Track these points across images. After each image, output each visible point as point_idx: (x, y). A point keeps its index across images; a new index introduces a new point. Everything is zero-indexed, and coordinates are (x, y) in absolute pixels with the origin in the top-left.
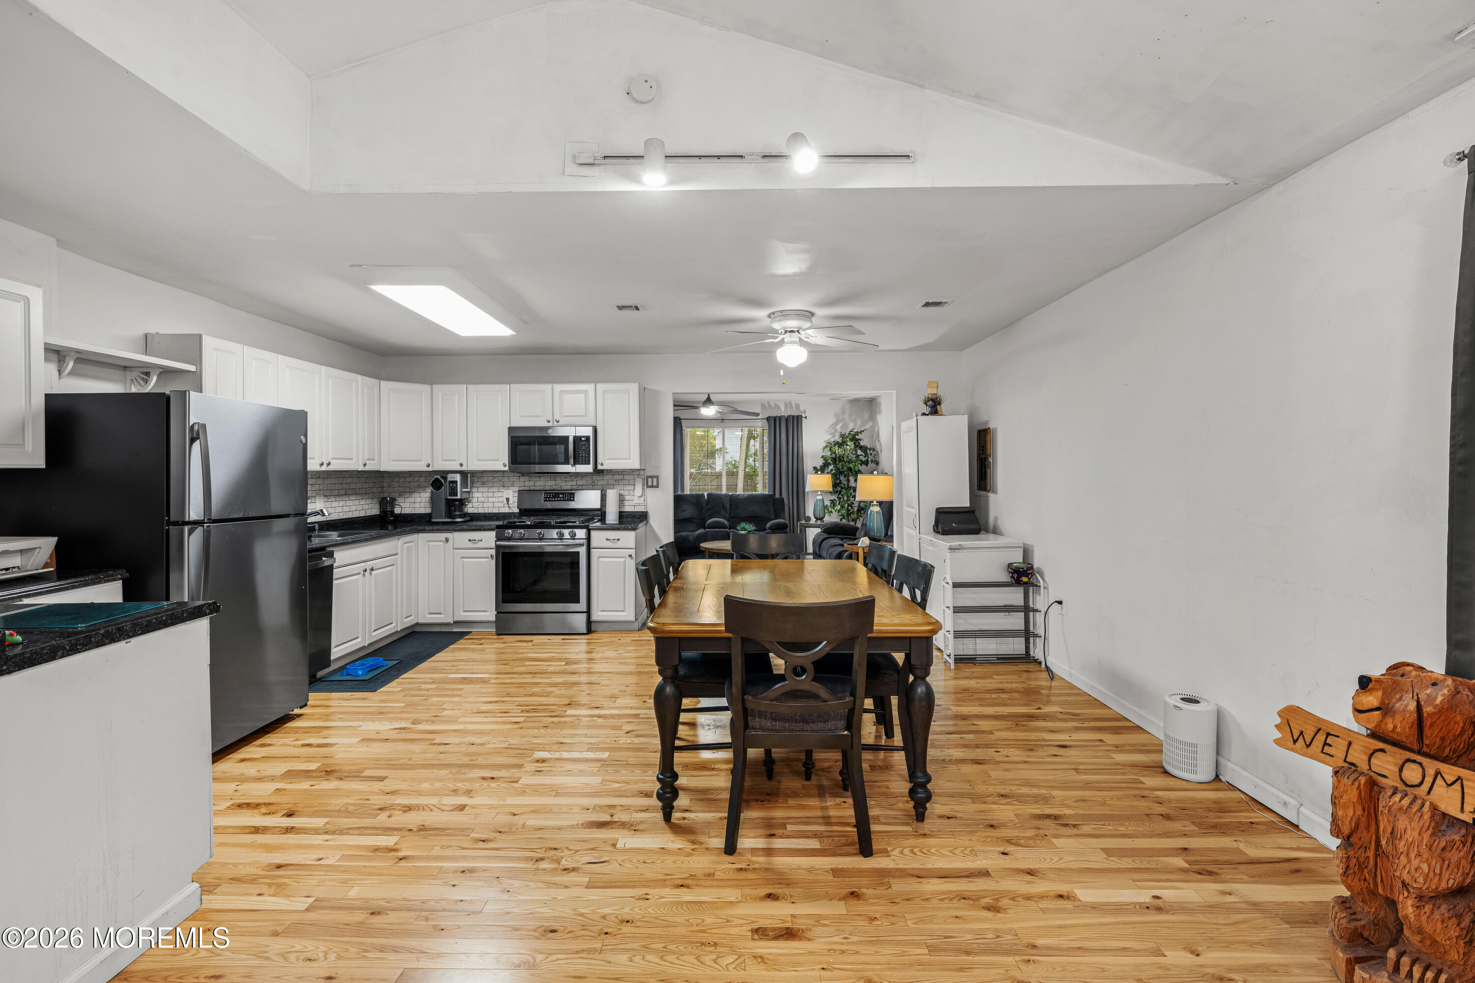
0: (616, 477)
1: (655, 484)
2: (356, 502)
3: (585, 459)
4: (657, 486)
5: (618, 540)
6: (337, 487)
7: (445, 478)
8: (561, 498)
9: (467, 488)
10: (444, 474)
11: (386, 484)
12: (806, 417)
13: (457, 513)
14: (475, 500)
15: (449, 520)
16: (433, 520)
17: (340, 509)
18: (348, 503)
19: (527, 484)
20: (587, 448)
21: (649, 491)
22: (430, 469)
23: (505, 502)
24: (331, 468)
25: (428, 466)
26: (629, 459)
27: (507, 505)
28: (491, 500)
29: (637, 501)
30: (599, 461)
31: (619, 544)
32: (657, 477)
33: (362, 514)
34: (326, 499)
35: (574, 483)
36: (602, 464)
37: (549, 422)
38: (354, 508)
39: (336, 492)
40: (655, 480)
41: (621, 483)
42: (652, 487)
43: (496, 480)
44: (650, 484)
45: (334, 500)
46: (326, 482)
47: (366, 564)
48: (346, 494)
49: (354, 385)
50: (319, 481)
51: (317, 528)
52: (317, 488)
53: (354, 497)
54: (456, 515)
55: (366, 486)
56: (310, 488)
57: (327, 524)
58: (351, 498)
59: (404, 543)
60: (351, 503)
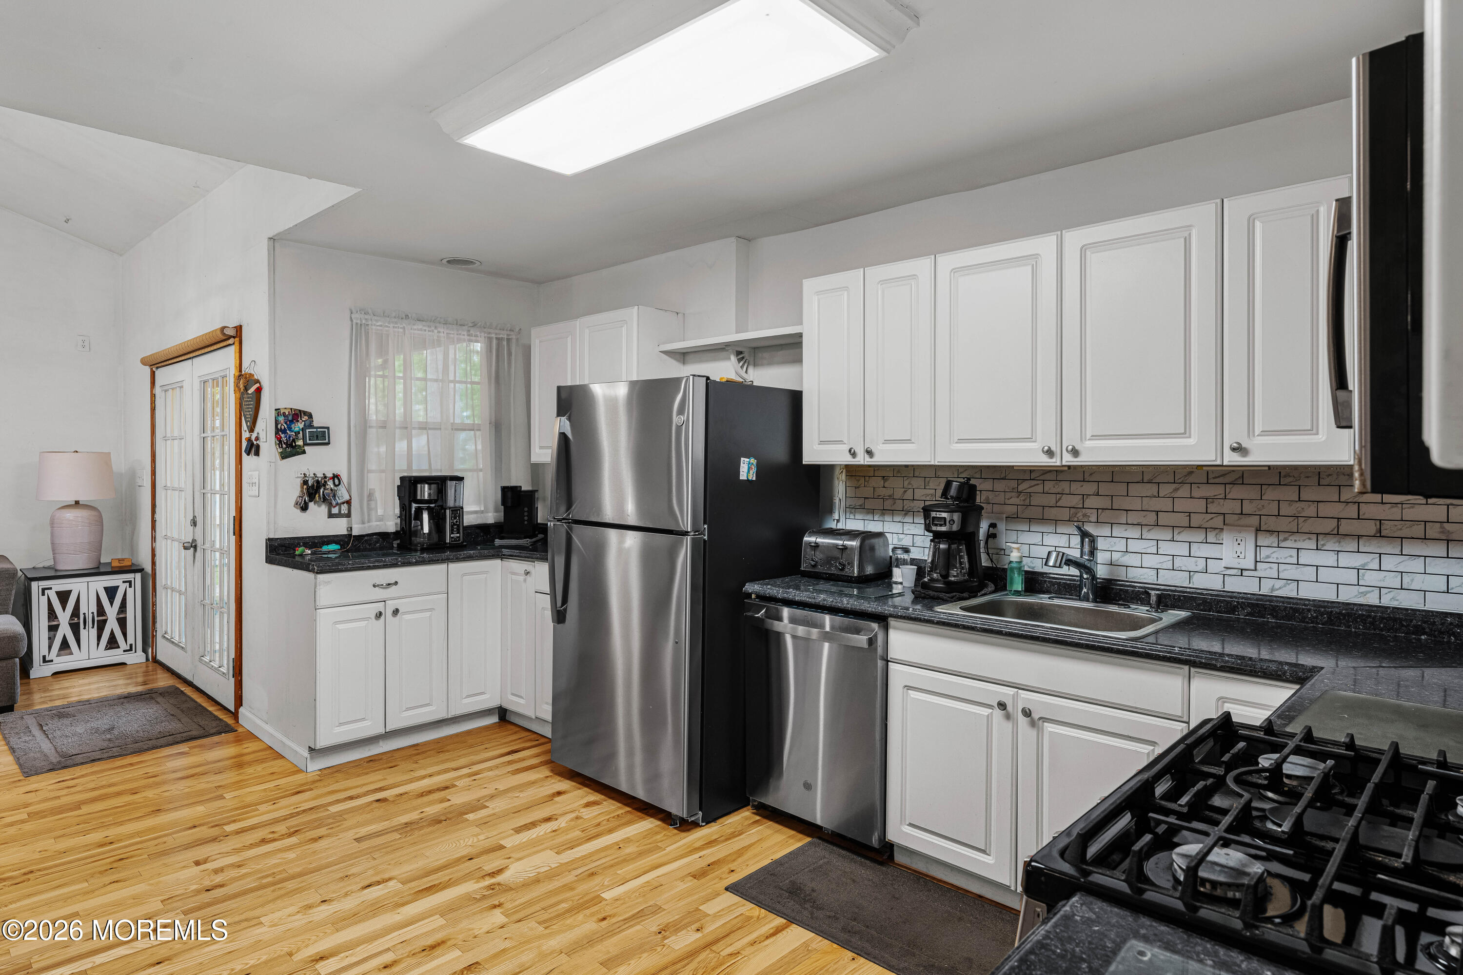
34: (1272, 540)
46: (1271, 494)
47: (1011, 691)
48: (1379, 535)
49: (1194, 232)
50: (1236, 492)
51: (1153, 599)
52: (1232, 506)
53: (1436, 549)
56: (1198, 506)
57: (1252, 605)
58: (1412, 548)
59: (1223, 700)
60: (1417, 565)
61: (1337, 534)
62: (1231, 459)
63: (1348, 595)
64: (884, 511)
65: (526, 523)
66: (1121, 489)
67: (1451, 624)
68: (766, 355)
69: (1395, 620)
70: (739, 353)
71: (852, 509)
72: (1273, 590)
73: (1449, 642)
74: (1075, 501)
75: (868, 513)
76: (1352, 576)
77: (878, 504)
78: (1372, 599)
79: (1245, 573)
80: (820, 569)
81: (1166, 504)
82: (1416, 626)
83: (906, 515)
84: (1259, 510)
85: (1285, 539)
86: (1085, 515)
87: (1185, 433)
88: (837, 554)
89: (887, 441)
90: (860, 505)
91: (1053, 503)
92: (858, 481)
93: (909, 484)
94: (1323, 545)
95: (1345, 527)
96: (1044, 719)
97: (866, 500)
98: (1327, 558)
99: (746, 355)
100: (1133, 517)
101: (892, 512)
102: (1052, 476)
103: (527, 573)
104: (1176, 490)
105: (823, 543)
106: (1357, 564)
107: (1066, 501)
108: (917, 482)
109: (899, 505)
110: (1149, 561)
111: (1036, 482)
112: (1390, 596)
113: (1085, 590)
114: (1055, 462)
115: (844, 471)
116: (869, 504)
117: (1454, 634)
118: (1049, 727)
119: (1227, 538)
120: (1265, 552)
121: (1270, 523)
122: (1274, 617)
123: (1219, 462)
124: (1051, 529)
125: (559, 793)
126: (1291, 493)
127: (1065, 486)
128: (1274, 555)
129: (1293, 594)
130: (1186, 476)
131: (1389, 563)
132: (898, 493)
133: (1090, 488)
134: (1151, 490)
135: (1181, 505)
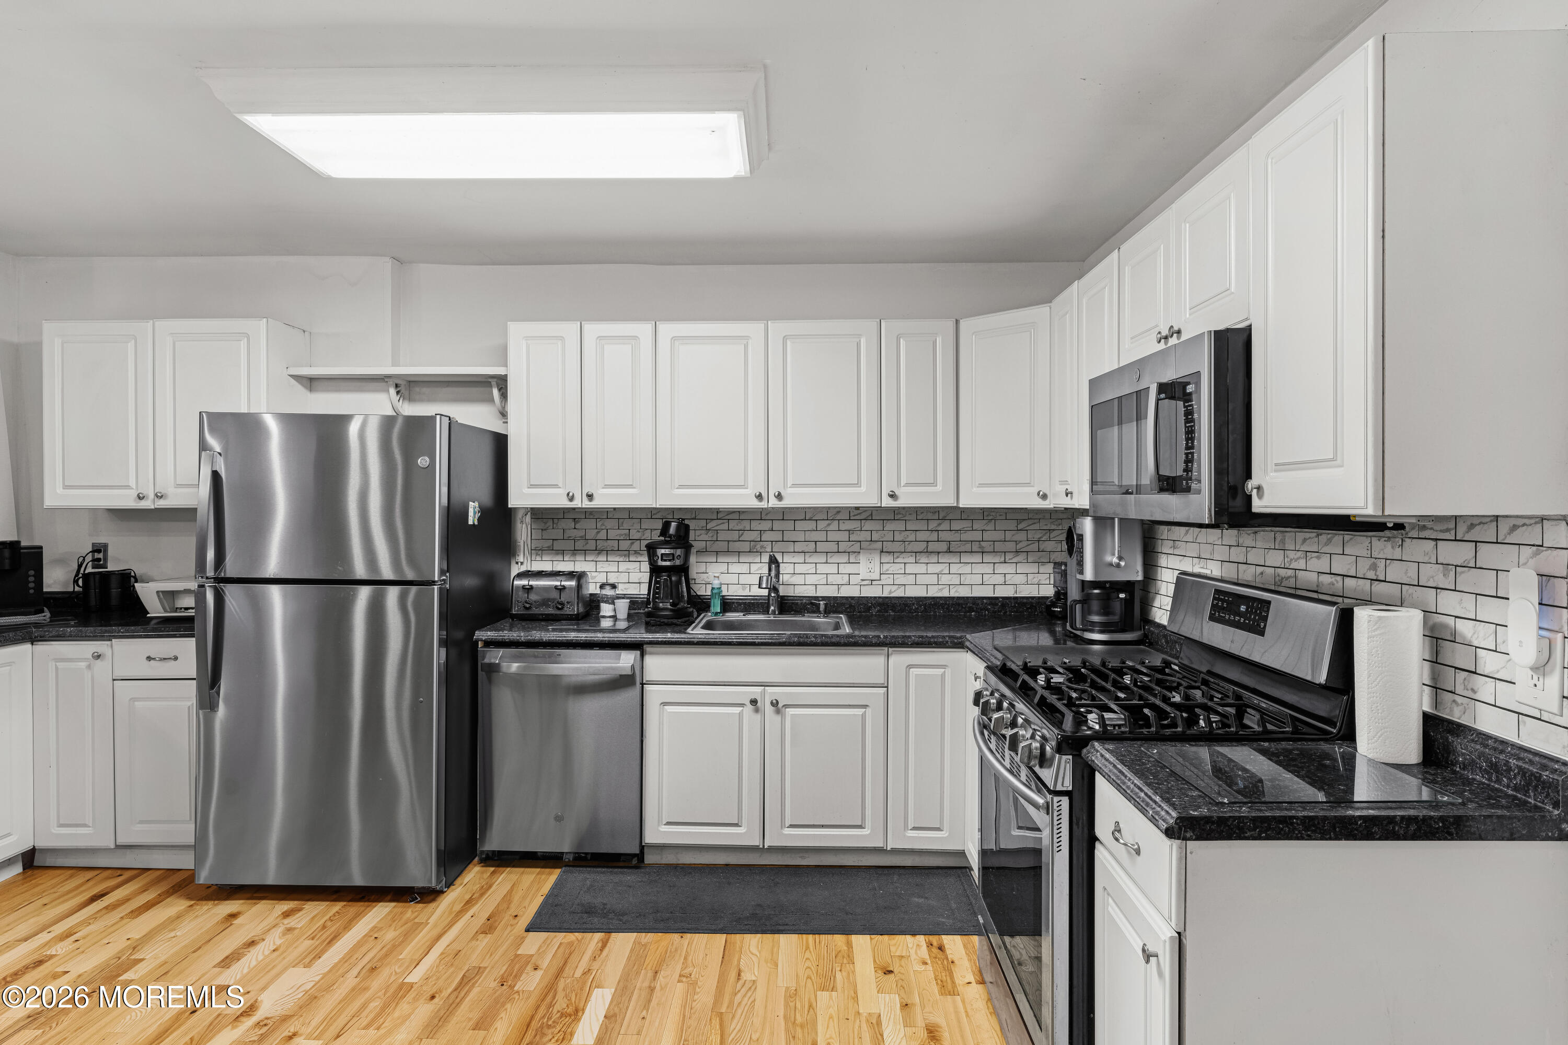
8: (1241, 615)
22: (1048, 504)
24: (788, 503)
25: (1045, 497)
26: (1337, 465)
34: (888, 558)
36: (1259, 492)
37: (1160, 340)
45: (912, 559)
46: (890, 526)
47: (759, 689)
48: (949, 551)
49: (863, 341)
50: (868, 525)
51: (822, 608)
52: (865, 536)
53: (977, 558)
54: (1093, 624)
55: (1021, 536)
56: (844, 536)
57: (880, 605)
58: (965, 558)
59: (910, 666)
60: (967, 569)
61: (927, 552)
62: (887, 502)
63: (933, 592)
64: (575, 552)
65: (32, 591)
66: (789, 525)
67: (986, 603)
68: (426, 390)
69: (959, 604)
70: (397, 386)
71: (538, 551)
72: (890, 592)
73: (985, 615)
74: (754, 536)
75: (557, 554)
76: (934, 579)
77: (570, 545)
78: (945, 593)
79: (874, 583)
80: (535, 611)
81: (821, 536)
82: (970, 607)
83: (599, 554)
84: (882, 537)
85: (898, 557)
86: (762, 547)
87: (858, 484)
88: (555, 595)
89: (607, 486)
90: (548, 547)
91: (736, 538)
92: (546, 523)
93: (603, 525)
94: (919, 560)
95: (932, 547)
96: (786, 706)
97: (555, 542)
98: (921, 568)
99: (402, 388)
100: (799, 547)
101: (585, 552)
102: (736, 516)
103: (98, 657)
104: (829, 525)
105: (537, 585)
106: (937, 571)
107: (748, 536)
108: (610, 524)
109: (592, 545)
110: (811, 579)
111: (722, 521)
112: (955, 590)
113: (772, 608)
114: (763, 505)
115: (529, 513)
116: (557, 545)
117: (988, 610)
118: (790, 711)
119: (863, 558)
120: (886, 566)
121: (889, 546)
122: (894, 611)
123: (879, 505)
124: (735, 559)
125: (233, 916)
126: (900, 525)
127: (746, 524)
128: (891, 569)
129: (902, 595)
130: (835, 514)
131: (955, 568)
132: (591, 534)
133: (766, 525)
134: (811, 525)
135: (832, 536)
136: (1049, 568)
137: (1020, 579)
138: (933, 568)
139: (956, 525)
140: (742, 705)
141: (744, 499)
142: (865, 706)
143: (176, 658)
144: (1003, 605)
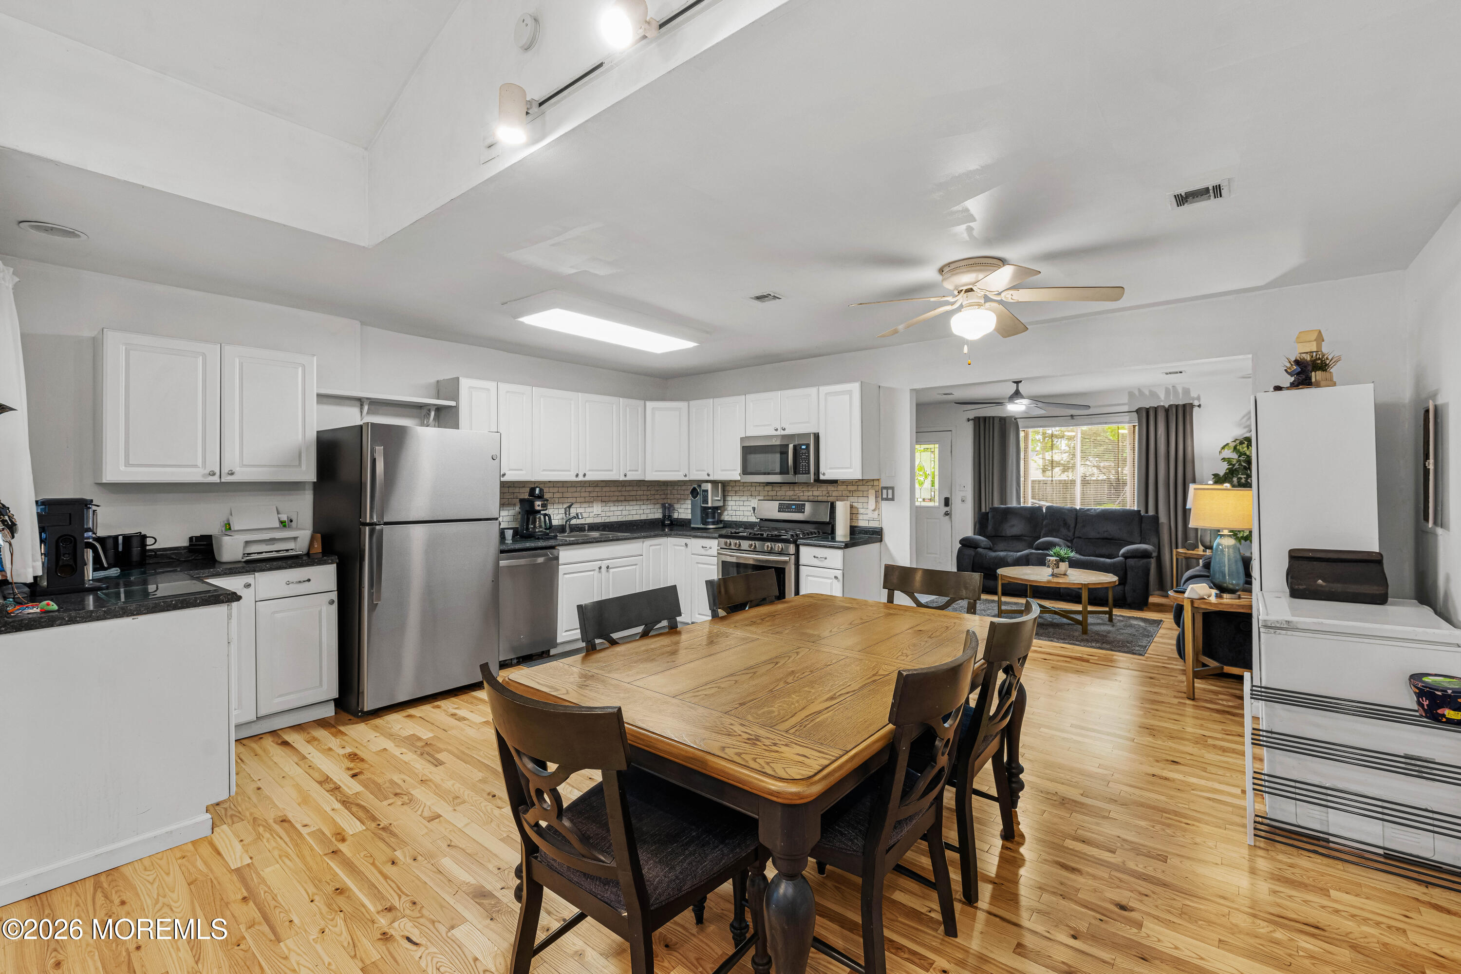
0: (850, 488)
1: (890, 496)
2: (637, 507)
3: (805, 468)
4: (893, 499)
5: (826, 558)
6: (617, 494)
7: (700, 486)
8: (793, 509)
9: (718, 497)
10: (700, 483)
11: (669, 492)
12: (1199, 406)
13: (710, 520)
14: (729, 508)
15: (703, 526)
16: (692, 526)
17: (619, 513)
18: (628, 508)
19: (771, 493)
20: (806, 456)
21: (884, 505)
22: (687, 479)
23: (752, 511)
24: (587, 478)
25: (685, 476)
26: (850, 468)
27: (753, 515)
28: (742, 508)
29: (872, 515)
30: (822, 470)
31: (825, 564)
32: (892, 488)
33: (643, 517)
34: (604, 504)
35: (810, 493)
36: (824, 474)
37: (776, 430)
38: (634, 512)
39: (615, 498)
40: (890, 491)
41: (855, 494)
42: (887, 499)
43: (746, 489)
44: (885, 496)
45: (612, 504)
46: (605, 489)
47: (601, 562)
48: (625, 500)
49: (614, 406)
50: (597, 489)
51: (586, 529)
52: (595, 494)
53: (634, 503)
54: (709, 522)
55: (648, 493)
56: (587, 494)
57: (603, 526)
58: (631, 503)
59: (651, 546)
60: (631, 508)
61: (618, 501)
62: (622, 478)
63: (620, 519)
70: (368, 404)
78: (625, 519)
79: (599, 516)
84: (601, 495)
85: (607, 504)
89: (511, 470)
94: (615, 504)
95: (619, 498)
96: (610, 568)
98: (615, 508)
100: (569, 500)
112: (627, 517)
114: (577, 479)
118: (612, 570)
119: (595, 505)
120: (603, 508)
121: (604, 499)
126: (608, 489)
128: (605, 509)
133: (556, 490)
134: (574, 489)
135: (583, 494)
136: (658, 506)
137: (648, 511)
138: (620, 508)
139: (628, 488)
140: (594, 570)
141: (570, 477)
142: (636, 565)
143: (309, 580)
144: (645, 523)
